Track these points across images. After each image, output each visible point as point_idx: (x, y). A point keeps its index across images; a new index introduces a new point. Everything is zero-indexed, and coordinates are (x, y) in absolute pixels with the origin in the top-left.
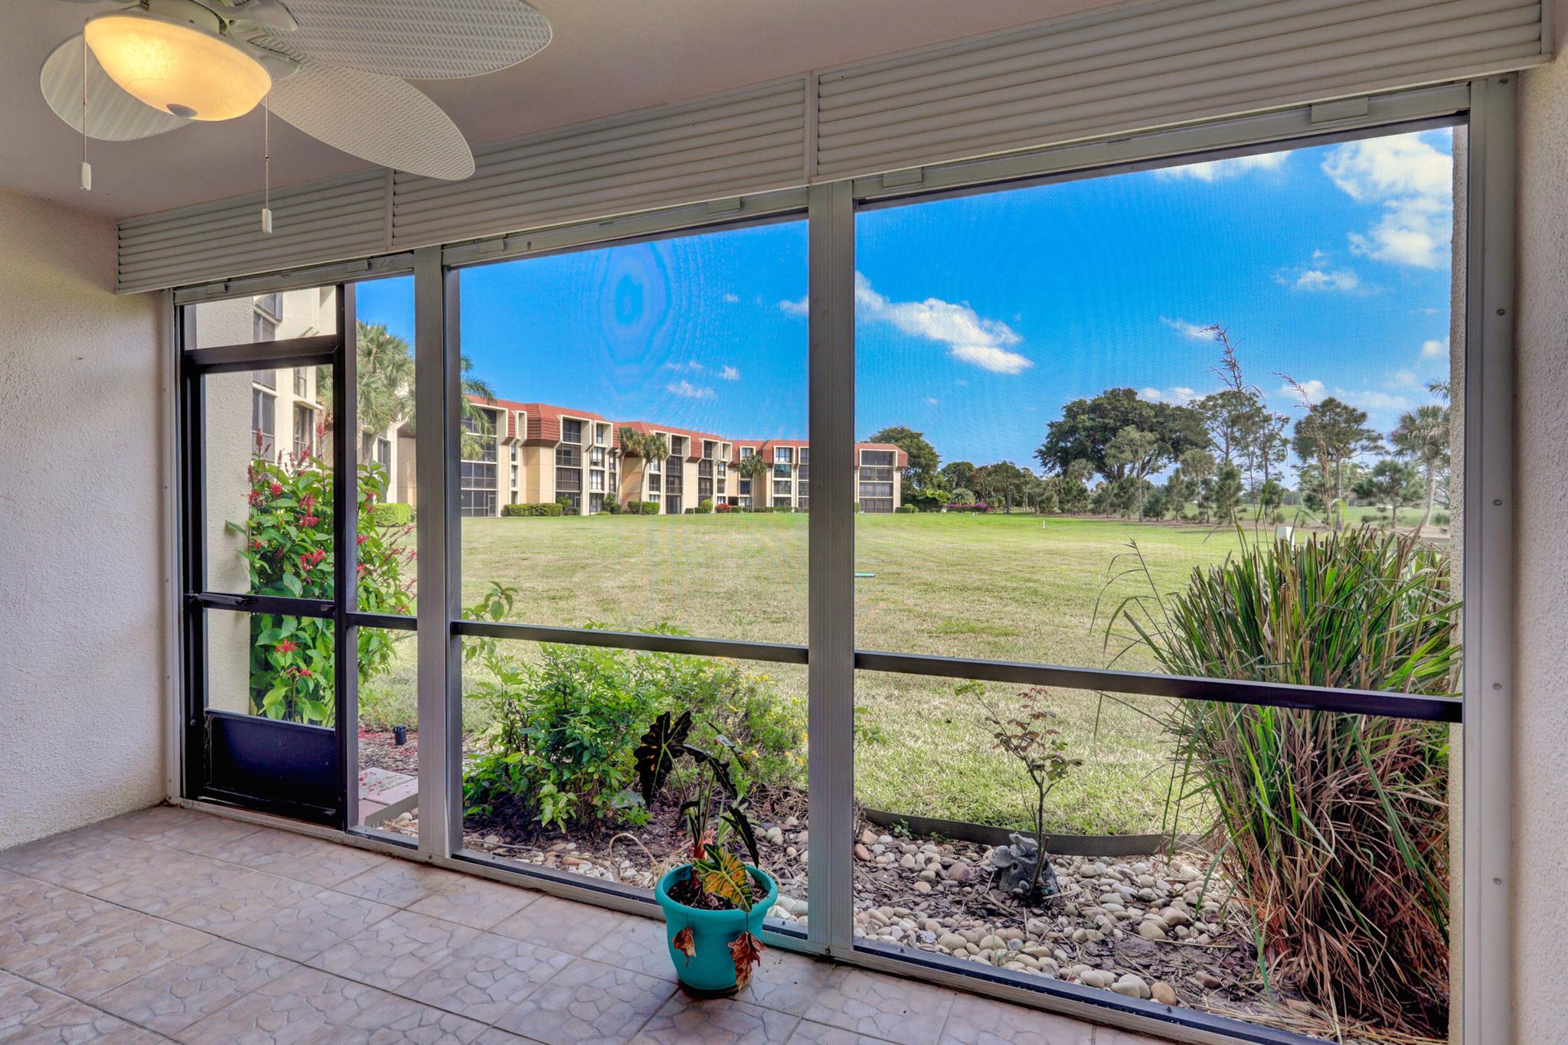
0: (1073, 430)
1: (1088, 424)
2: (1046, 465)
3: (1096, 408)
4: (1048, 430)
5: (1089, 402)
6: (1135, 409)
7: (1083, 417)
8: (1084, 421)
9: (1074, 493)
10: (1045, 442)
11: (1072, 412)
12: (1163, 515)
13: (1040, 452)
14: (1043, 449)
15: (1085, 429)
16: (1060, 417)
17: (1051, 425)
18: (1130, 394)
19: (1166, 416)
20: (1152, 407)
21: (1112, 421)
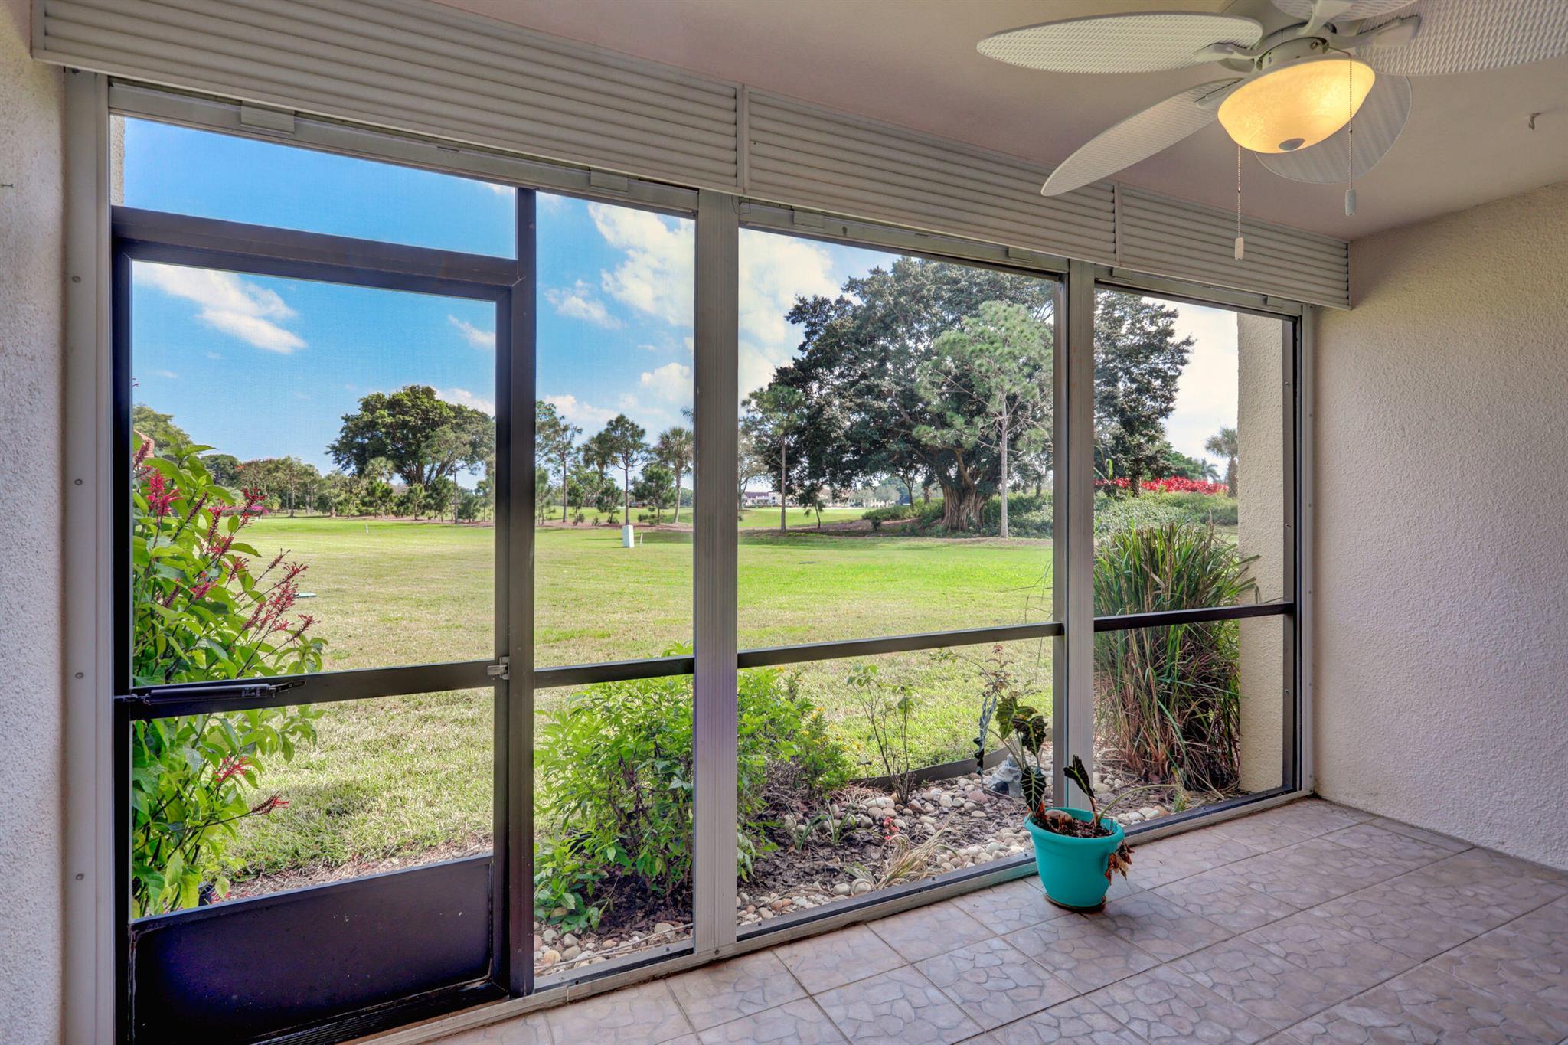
0: (372, 425)
1: (389, 420)
2: (339, 462)
3: (394, 405)
4: (342, 424)
5: (387, 397)
6: (436, 409)
7: (382, 412)
8: (383, 417)
9: (379, 494)
10: (339, 436)
11: (368, 405)
12: (475, 517)
13: (333, 447)
14: (337, 444)
15: (385, 426)
16: (356, 410)
17: (347, 419)
18: (429, 392)
19: (463, 418)
20: (452, 408)
21: (413, 419)
